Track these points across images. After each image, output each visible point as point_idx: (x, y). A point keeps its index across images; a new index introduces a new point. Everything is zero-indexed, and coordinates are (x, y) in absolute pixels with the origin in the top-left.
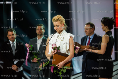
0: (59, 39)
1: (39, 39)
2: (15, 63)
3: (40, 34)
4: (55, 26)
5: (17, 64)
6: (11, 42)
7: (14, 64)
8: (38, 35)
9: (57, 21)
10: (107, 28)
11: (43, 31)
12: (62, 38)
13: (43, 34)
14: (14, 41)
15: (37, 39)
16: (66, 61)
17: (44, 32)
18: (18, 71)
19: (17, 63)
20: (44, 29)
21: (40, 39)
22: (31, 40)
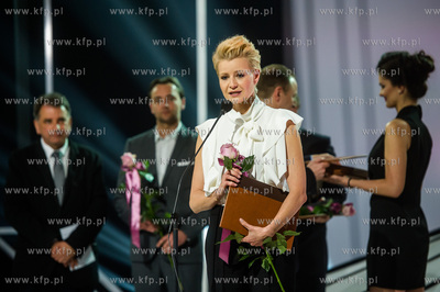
0: (244, 133)
1: (162, 136)
2: (66, 232)
3: (166, 117)
4: (225, 77)
5: (71, 241)
6: (49, 150)
7: (60, 239)
8: (158, 122)
9: (236, 56)
10: (402, 92)
11: (179, 103)
12: (256, 129)
13: (179, 116)
14: (61, 145)
15: (157, 136)
17: (184, 107)
18: (76, 268)
19: (73, 235)
20: (181, 96)
21: (167, 138)
22: (130, 140)
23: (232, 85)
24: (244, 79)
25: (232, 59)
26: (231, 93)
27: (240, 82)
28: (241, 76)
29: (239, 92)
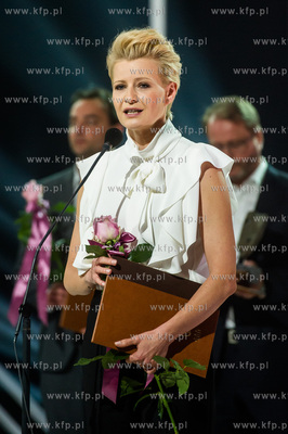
0: (137, 178)
4: (122, 87)
9: (142, 55)
12: (156, 172)
16: (182, 326)
23: (129, 98)
24: (149, 91)
25: (134, 58)
26: (126, 112)
27: (143, 95)
28: (146, 86)
29: (140, 111)
